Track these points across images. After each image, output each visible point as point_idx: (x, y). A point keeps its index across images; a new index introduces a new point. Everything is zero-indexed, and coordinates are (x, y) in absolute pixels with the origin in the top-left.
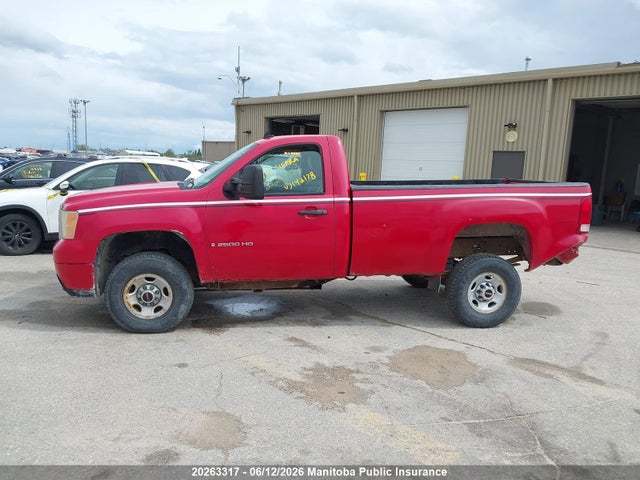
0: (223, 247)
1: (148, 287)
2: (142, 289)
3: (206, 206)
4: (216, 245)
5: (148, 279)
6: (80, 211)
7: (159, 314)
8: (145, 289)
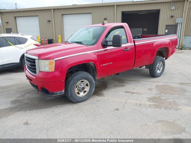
0: (104, 66)
1: (82, 84)
2: (80, 86)
3: (98, 51)
4: (102, 65)
5: (82, 82)
6: (55, 59)
7: (86, 93)
8: (81, 85)
